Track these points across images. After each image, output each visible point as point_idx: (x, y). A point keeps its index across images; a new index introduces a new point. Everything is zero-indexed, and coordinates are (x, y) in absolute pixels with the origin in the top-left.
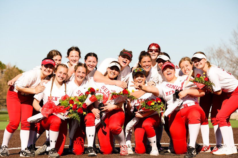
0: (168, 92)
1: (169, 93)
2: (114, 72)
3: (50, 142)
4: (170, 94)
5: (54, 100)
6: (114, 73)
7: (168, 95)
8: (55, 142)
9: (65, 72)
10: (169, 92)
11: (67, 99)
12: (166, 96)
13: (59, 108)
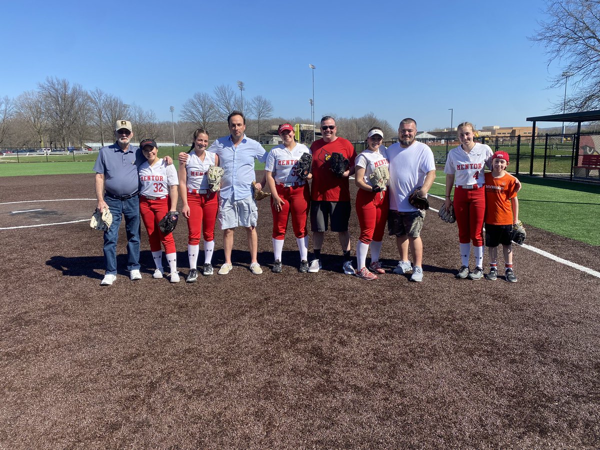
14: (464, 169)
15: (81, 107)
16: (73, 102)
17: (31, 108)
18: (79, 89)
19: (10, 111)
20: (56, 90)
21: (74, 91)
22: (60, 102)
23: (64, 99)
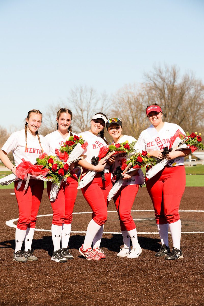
0: (149, 143)
1: (151, 144)
2: (98, 125)
3: (16, 243)
4: (151, 146)
5: (32, 152)
6: (99, 127)
7: (149, 146)
8: (22, 242)
9: (39, 120)
10: (151, 142)
11: (46, 158)
12: (148, 146)
13: (37, 167)
14: (31, 152)
15: (193, 102)
16: (182, 94)
17: (130, 104)
18: (192, 77)
19: (106, 109)
20: (163, 79)
21: (186, 80)
22: (166, 96)
23: (172, 91)
